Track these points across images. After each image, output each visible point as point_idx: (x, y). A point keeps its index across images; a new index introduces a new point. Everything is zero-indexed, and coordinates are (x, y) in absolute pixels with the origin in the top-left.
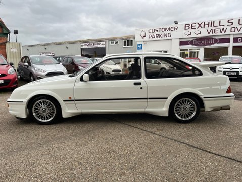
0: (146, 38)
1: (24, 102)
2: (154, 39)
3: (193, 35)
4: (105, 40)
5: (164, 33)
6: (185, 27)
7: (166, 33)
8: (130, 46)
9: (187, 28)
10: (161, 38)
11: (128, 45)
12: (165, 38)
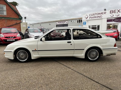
0: (88, 19)
1: (13, 51)
2: (92, 19)
3: (115, 16)
4: (68, 20)
5: (98, 16)
6: (110, 12)
7: (99, 15)
8: (81, 23)
9: (111, 13)
10: (96, 18)
11: (79, 22)
12: (99, 18)
